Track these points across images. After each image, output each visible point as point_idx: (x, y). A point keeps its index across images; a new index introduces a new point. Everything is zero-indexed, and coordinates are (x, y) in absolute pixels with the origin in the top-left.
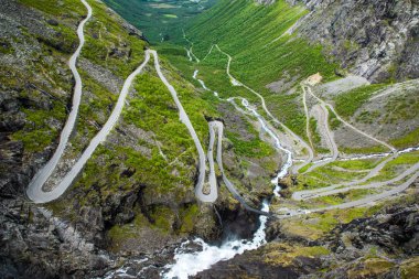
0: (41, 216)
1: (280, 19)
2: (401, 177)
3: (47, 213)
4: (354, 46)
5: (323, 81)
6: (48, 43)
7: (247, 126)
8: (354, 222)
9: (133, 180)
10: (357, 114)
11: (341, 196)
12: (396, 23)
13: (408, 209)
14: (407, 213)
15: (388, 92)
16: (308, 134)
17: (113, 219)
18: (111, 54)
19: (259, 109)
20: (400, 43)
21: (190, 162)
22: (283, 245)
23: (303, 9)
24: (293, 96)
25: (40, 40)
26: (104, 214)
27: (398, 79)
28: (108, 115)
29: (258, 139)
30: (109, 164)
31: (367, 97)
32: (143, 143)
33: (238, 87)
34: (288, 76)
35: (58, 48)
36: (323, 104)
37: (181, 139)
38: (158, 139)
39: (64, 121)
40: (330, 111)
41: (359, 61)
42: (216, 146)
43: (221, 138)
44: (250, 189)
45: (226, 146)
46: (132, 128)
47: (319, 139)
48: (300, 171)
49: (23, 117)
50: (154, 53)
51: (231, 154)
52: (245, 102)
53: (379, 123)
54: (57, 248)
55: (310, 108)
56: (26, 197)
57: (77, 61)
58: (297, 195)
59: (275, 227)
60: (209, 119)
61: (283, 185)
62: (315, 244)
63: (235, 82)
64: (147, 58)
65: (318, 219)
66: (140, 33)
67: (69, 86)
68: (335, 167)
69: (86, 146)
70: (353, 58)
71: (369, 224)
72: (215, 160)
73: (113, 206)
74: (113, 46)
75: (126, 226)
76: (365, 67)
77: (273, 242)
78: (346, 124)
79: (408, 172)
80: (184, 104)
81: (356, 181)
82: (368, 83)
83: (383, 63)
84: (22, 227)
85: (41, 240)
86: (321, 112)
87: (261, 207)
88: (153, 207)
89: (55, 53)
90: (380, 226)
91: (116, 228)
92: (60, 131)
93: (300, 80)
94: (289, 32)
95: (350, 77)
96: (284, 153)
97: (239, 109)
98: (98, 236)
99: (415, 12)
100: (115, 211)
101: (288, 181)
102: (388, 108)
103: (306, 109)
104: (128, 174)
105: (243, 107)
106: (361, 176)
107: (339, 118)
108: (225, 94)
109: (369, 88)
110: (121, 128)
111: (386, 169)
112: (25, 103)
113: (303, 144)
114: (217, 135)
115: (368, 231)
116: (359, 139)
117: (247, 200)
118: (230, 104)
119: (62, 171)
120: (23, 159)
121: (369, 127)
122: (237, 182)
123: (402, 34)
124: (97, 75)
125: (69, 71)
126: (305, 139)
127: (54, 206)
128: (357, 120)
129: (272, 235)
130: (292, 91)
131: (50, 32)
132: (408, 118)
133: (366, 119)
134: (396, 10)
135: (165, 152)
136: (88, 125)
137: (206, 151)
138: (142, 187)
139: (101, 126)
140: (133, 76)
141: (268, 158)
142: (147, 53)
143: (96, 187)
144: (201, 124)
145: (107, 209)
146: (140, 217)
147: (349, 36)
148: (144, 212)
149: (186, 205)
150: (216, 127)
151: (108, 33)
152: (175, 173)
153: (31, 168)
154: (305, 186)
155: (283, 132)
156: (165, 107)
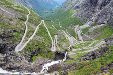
0: (17, 54)
1: (70, 13)
2: (96, 46)
4: (86, 18)
5: (79, 26)
6: (21, 19)
7: (63, 36)
8: (85, 55)
9: (37, 47)
10: (87, 33)
11: (83, 50)
12: (95, 13)
14: (95, 53)
15: (94, 28)
16: (76, 37)
17: (33, 55)
18: (34, 21)
19: (66, 32)
20: (96, 17)
21: (50, 43)
22: (69, 60)
23: (75, 11)
25: (19, 18)
26: (31, 54)
27: (96, 25)
28: (33, 34)
29: (65, 38)
30: (32, 43)
31: (89, 29)
32: (40, 39)
34: (72, 25)
35: (23, 20)
36: (79, 31)
37: (48, 38)
38: (43, 38)
39: (23, 35)
40: (81, 32)
41: (87, 21)
42: (56, 40)
43: (57, 38)
44: (63, 49)
46: (38, 36)
47: (79, 38)
48: (74, 45)
49: (15, 34)
50: (43, 21)
51: (59, 41)
52: (63, 31)
53: (92, 35)
54: (20, 61)
55: (77, 32)
56: (14, 50)
57: (27, 23)
58: (73, 50)
60: (54, 34)
61: (70, 48)
62: (76, 60)
63: (61, 27)
64: (42, 22)
65: (77, 55)
66: (41, 17)
67: (25, 28)
68: (82, 44)
69: (28, 40)
72: (55, 43)
73: (33, 52)
74: (35, 19)
75: (36, 57)
76: (88, 23)
77: (67, 60)
78: (85, 35)
80: (49, 31)
81: (86, 47)
82: (89, 26)
83: (92, 22)
84: (13, 56)
85: (17, 59)
86: (79, 33)
87: (66, 52)
88: (42, 52)
89: (22, 21)
90: (90, 56)
91: (34, 57)
92: (22, 37)
93: (74, 26)
94: (72, 16)
95: (85, 25)
96: (71, 41)
97: (62, 32)
99: (99, 11)
100: (34, 53)
101: (72, 47)
102: (93, 31)
103: (76, 32)
104: (36, 46)
105: (63, 32)
106: (87, 46)
107: (83, 34)
108: (59, 29)
109: (89, 27)
110: (35, 36)
111: (93, 44)
112: (15, 31)
113: (75, 39)
114: (56, 37)
115: (87, 57)
116: (87, 38)
117: (62, 51)
118: (60, 31)
119: (22, 45)
122: (60, 47)
123: (96, 16)
124: (31, 25)
125: (25, 25)
127: (20, 52)
129: (67, 58)
130: (73, 28)
131: (21, 17)
132: (98, 33)
133: (89, 34)
134: (95, 10)
135: (44, 41)
136: (28, 36)
137: (54, 40)
138: (40, 48)
139: (31, 36)
140: (39, 25)
141: (67, 42)
142: (42, 21)
143: (30, 48)
144: (53, 35)
145: (32, 53)
146: (39, 55)
147: (85, 16)
148: (40, 53)
149: (49, 52)
150: (56, 36)
151: (34, 17)
152: (47, 45)
153: (16, 44)
154: (75, 48)
155: (71, 37)
156: (45, 32)
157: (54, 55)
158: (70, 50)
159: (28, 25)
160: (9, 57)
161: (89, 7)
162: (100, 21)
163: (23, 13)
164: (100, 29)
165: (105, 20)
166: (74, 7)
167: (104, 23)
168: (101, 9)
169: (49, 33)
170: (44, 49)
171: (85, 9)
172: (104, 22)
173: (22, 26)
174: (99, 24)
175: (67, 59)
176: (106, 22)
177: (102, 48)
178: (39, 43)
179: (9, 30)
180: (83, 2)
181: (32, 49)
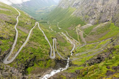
0: (7, 67)
1: (69, 12)
3: (9, 66)
4: (88, 17)
5: (81, 26)
6: (8, 22)
7: (63, 39)
8: (90, 60)
10: (90, 33)
11: (87, 54)
12: (97, 10)
14: (101, 56)
15: (97, 27)
16: (78, 39)
17: (28, 65)
18: (26, 24)
19: (66, 34)
20: (99, 15)
21: (48, 49)
22: (72, 67)
23: (75, 9)
25: (6, 22)
26: (25, 65)
27: (99, 23)
28: (26, 39)
29: (66, 42)
30: (26, 52)
31: (92, 29)
32: (35, 45)
33: (60, 29)
34: (73, 26)
35: (11, 23)
37: (45, 44)
38: (39, 44)
39: (13, 42)
40: (83, 33)
41: (89, 20)
42: (55, 44)
44: (64, 54)
45: (57, 44)
46: (32, 42)
47: (81, 40)
48: (77, 49)
49: (1, 42)
50: (38, 23)
53: (95, 35)
54: (11, 75)
56: (3, 63)
57: (17, 26)
59: (71, 63)
60: (53, 38)
61: (73, 53)
62: (80, 66)
63: (60, 28)
66: (34, 18)
67: (14, 33)
68: (86, 47)
69: (20, 48)
72: (55, 48)
73: (28, 62)
74: (26, 22)
75: (32, 67)
76: (91, 22)
78: (88, 36)
80: (46, 35)
82: (92, 25)
83: (95, 20)
86: (81, 34)
87: (67, 59)
88: (39, 61)
89: (10, 25)
91: (29, 68)
92: (12, 45)
93: (75, 26)
94: (72, 15)
95: (87, 24)
96: (73, 45)
98: (24, 71)
99: (101, 7)
101: (74, 51)
102: (97, 31)
103: (77, 33)
105: (62, 34)
106: (92, 48)
107: (85, 34)
108: (57, 32)
109: (92, 27)
110: (29, 42)
112: (1, 38)
114: (55, 42)
115: (92, 61)
116: (91, 39)
117: (63, 57)
118: (59, 34)
119: (13, 55)
120: (2, 53)
121: (93, 36)
122: (61, 53)
123: (99, 12)
124: (22, 29)
125: (14, 29)
126: (78, 41)
130: (74, 29)
131: (8, 20)
133: (92, 34)
135: (41, 47)
137: (52, 45)
138: (35, 57)
139: (24, 42)
140: (32, 29)
141: (69, 46)
142: (36, 23)
143: (23, 58)
145: (26, 63)
147: (87, 14)
148: (36, 63)
149: (47, 60)
150: (55, 40)
151: (25, 19)
152: (44, 52)
153: (4, 55)
154: (78, 52)
155: (72, 39)
156: (41, 36)
157: (53, 63)
158: (72, 55)
161: (91, 4)
163: (10, 15)
164: (104, 28)
165: (109, 17)
166: (73, 5)
167: (108, 21)
169: (46, 38)
170: (41, 57)
172: (108, 19)
174: (103, 22)
175: (70, 66)
176: (110, 19)
177: (108, 49)
178: (34, 50)
181: (26, 59)
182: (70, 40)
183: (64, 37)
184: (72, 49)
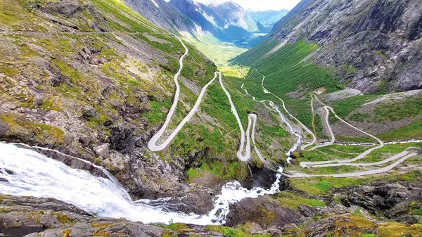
0: (154, 158)
1: (298, 52)
2: (386, 161)
3: (157, 157)
4: (351, 68)
5: (326, 92)
6: (164, 67)
7: (273, 118)
9: (202, 144)
10: (352, 113)
11: (336, 168)
12: (388, 52)
13: (390, 185)
14: (389, 188)
15: (378, 100)
16: (313, 125)
17: (190, 164)
18: (197, 73)
19: (281, 108)
20: (391, 66)
21: (236, 137)
22: (291, 194)
24: (304, 101)
25: (161, 66)
26: (186, 161)
27: (387, 92)
28: (192, 107)
29: (279, 126)
30: (190, 133)
31: (360, 103)
32: (209, 123)
33: (267, 94)
34: (301, 88)
35: (169, 70)
36: (326, 107)
37: (231, 123)
38: (218, 122)
39: (169, 109)
40: (330, 111)
41: (355, 79)
42: (251, 128)
43: (255, 124)
44: (271, 156)
45: (258, 129)
46: (204, 115)
47: (321, 129)
48: (306, 149)
49: (149, 105)
50: (220, 73)
51: (261, 134)
52: (271, 104)
53: (369, 122)
54: (160, 176)
55: (315, 109)
57: (178, 77)
58: (303, 164)
59: (286, 182)
60: (249, 112)
61: (293, 157)
62: (314, 197)
63: (266, 91)
64: (216, 76)
65: (316, 182)
67: (173, 90)
68: (332, 149)
69: (179, 123)
70: (351, 77)
71: (356, 191)
72: (250, 137)
73: (191, 157)
74: (197, 70)
75: (197, 169)
76: (360, 84)
77: (284, 192)
78: (342, 121)
79: (392, 158)
80: (234, 103)
81: (348, 160)
82: (362, 94)
83: (375, 80)
84: (144, 163)
85: (152, 171)
86: (323, 112)
87: (278, 168)
88: (212, 160)
89: (168, 73)
90: (366, 194)
91: (191, 169)
92: (167, 114)
93: (310, 90)
94: (304, 60)
95: (347, 89)
96: (295, 137)
99: (405, 44)
100: (191, 160)
101: (297, 154)
102: (377, 112)
103: (312, 109)
104: (200, 140)
105: (270, 107)
106: (352, 157)
107: (337, 116)
108: (259, 98)
109: (361, 98)
110: (198, 114)
111: (372, 154)
112: (151, 98)
113: (309, 131)
114: (253, 122)
115: (355, 196)
116: (351, 131)
117: (268, 163)
118: (262, 104)
119: (165, 135)
120: (148, 127)
121: (360, 124)
122: (264, 151)
123: (392, 60)
124: (187, 84)
125: (174, 83)
126: (311, 128)
127: (159, 153)
128: (351, 119)
129: (284, 186)
130: (304, 98)
131: (165, 62)
132: (393, 120)
133: (357, 118)
134: (389, 43)
135: (221, 129)
136: (181, 112)
137: (245, 131)
138: (207, 148)
139: (188, 113)
140: (207, 86)
141: (284, 139)
142: (215, 73)
143: (183, 145)
144: (244, 116)
145: (187, 158)
146: (204, 165)
147: (349, 62)
148: (207, 162)
149: (231, 161)
150: (252, 117)
151: (195, 63)
153: (151, 132)
154: (309, 159)
155: (296, 123)
156: (223, 104)
157: (243, 173)
158: (290, 161)
159: (181, 84)
160: (136, 162)
161: (368, 34)
162: (407, 80)
163: (169, 52)
166: (312, 35)
168: (412, 37)
169: (233, 109)
170: (219, 152)
171: (350, 40)
173: (168, 86)
174: (400, 89)
175: (284, 189)
178: (205, 133)
179: (137, 95)
180: (345, 19)
181: (189, 149)
182: (288, 124)
183: (273, 114)
184: (290, 148)
